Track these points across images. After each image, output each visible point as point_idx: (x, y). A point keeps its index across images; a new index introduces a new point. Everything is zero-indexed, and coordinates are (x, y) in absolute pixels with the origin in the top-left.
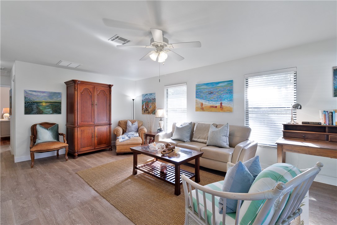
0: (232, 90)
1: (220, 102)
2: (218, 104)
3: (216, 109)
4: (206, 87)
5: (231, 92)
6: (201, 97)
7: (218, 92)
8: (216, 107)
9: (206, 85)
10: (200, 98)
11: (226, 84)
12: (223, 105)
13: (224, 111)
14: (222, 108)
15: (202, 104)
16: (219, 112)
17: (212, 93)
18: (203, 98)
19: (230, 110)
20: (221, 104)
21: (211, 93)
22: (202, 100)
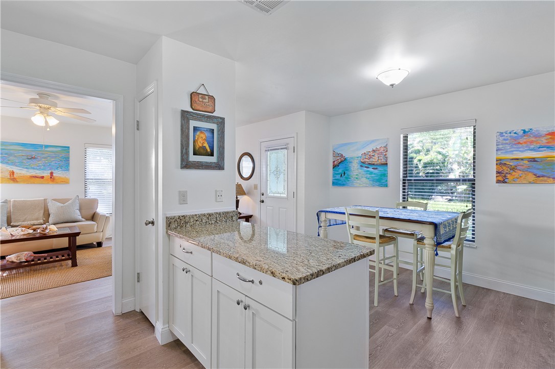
0: (69, 158)
1: (50, 171)
2: (46, 174)
3: (42, 180)
4: (21, 149)
5: (67, 160)
6: (9, 162)
7: (45, 158)
8: (43, 177)
9: (22, 146)
10: (7, 163)
11: (59, 149)
12: (54, 175)
13: (57, 183)
14: (54, 179)
15: (13, 173)
16: (48, 183)
17: (34, 158)
18: (14, 164)
19: (65, 182)
20: (52, 173)
21: (32, 158)
22: (13, 167)
